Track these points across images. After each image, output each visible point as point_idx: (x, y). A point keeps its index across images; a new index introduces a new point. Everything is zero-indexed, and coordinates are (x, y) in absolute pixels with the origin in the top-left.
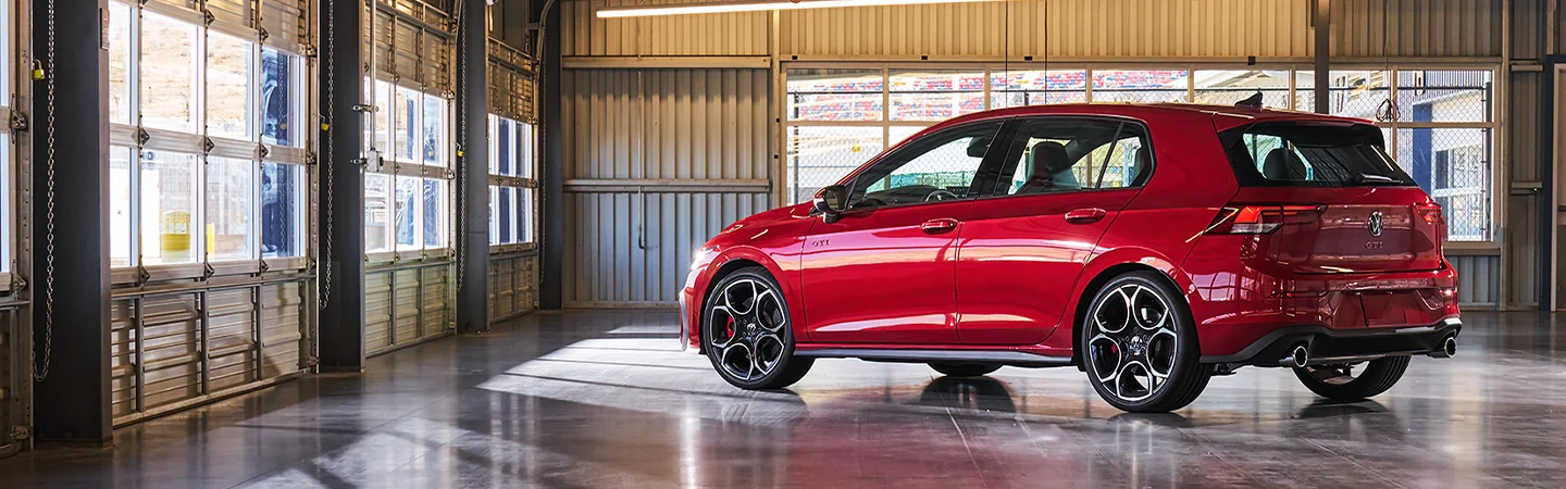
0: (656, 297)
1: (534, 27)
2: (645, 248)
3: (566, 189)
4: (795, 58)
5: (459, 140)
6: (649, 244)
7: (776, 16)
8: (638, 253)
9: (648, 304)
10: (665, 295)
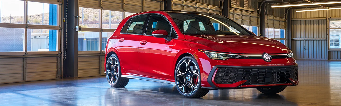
0: (308, 58)
1: (286, 14)
2: (306, 50)
3: (292, 40)
4: (330, 18)
5: (260, 33)
6: (307, 49)
7: (327, 11)
8: (305, 51)
9: (306, 59)
10: (309, 58)
